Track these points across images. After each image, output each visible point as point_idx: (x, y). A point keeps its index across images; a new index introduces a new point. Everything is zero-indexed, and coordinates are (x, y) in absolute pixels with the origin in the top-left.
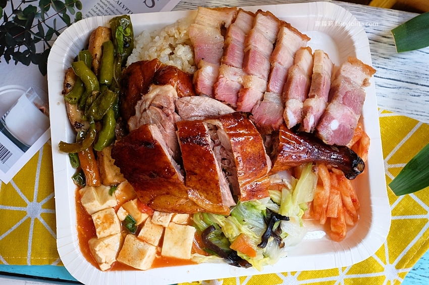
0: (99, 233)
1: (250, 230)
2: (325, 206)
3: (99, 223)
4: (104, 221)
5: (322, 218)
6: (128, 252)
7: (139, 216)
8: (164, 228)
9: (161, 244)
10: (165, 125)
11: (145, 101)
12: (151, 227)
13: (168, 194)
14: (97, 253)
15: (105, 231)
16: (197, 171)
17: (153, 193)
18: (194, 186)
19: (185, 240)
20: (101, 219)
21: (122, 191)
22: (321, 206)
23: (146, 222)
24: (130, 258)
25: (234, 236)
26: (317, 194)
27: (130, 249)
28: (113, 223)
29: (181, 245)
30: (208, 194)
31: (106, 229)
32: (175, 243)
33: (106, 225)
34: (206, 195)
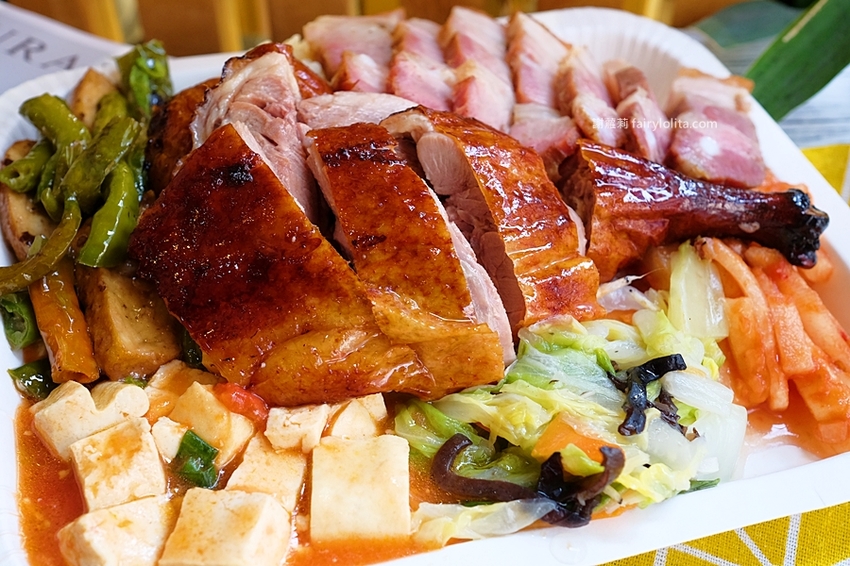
0: (95, 491)
1: (581, 398)
2: (769, 344)
3: (93, 458)
4: (110, 450)
5: (774, 385)
6: (195, 531)
7: (222, 424)
8: (309, 457)
9: (304, 504)
10: (277, 133)
11: (217, 104)
12: (264, 461)
13: (306, 330)
14: (87, 536)
15: (114, 479)
16: (384, 228)
17: (262, 339)
18: (383, 278)
19: (381, 464)
20: (102, 447)
21: (163, 388)
22: (757, 344)
23: (249, 449)
24: (204, 543)
25: (537, 424)
26: (735, 310)
27: (201, 521)
28: (138, 450)
29: (373, 479)
30: (426, 295)
31: (116, 471)
32: (352, 480)
33: (116, 460)
34: (421, 299)
